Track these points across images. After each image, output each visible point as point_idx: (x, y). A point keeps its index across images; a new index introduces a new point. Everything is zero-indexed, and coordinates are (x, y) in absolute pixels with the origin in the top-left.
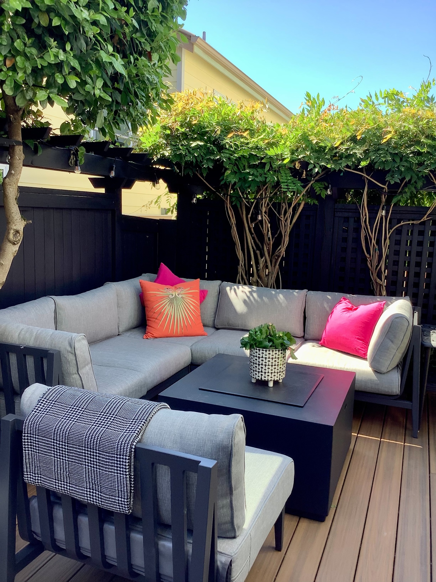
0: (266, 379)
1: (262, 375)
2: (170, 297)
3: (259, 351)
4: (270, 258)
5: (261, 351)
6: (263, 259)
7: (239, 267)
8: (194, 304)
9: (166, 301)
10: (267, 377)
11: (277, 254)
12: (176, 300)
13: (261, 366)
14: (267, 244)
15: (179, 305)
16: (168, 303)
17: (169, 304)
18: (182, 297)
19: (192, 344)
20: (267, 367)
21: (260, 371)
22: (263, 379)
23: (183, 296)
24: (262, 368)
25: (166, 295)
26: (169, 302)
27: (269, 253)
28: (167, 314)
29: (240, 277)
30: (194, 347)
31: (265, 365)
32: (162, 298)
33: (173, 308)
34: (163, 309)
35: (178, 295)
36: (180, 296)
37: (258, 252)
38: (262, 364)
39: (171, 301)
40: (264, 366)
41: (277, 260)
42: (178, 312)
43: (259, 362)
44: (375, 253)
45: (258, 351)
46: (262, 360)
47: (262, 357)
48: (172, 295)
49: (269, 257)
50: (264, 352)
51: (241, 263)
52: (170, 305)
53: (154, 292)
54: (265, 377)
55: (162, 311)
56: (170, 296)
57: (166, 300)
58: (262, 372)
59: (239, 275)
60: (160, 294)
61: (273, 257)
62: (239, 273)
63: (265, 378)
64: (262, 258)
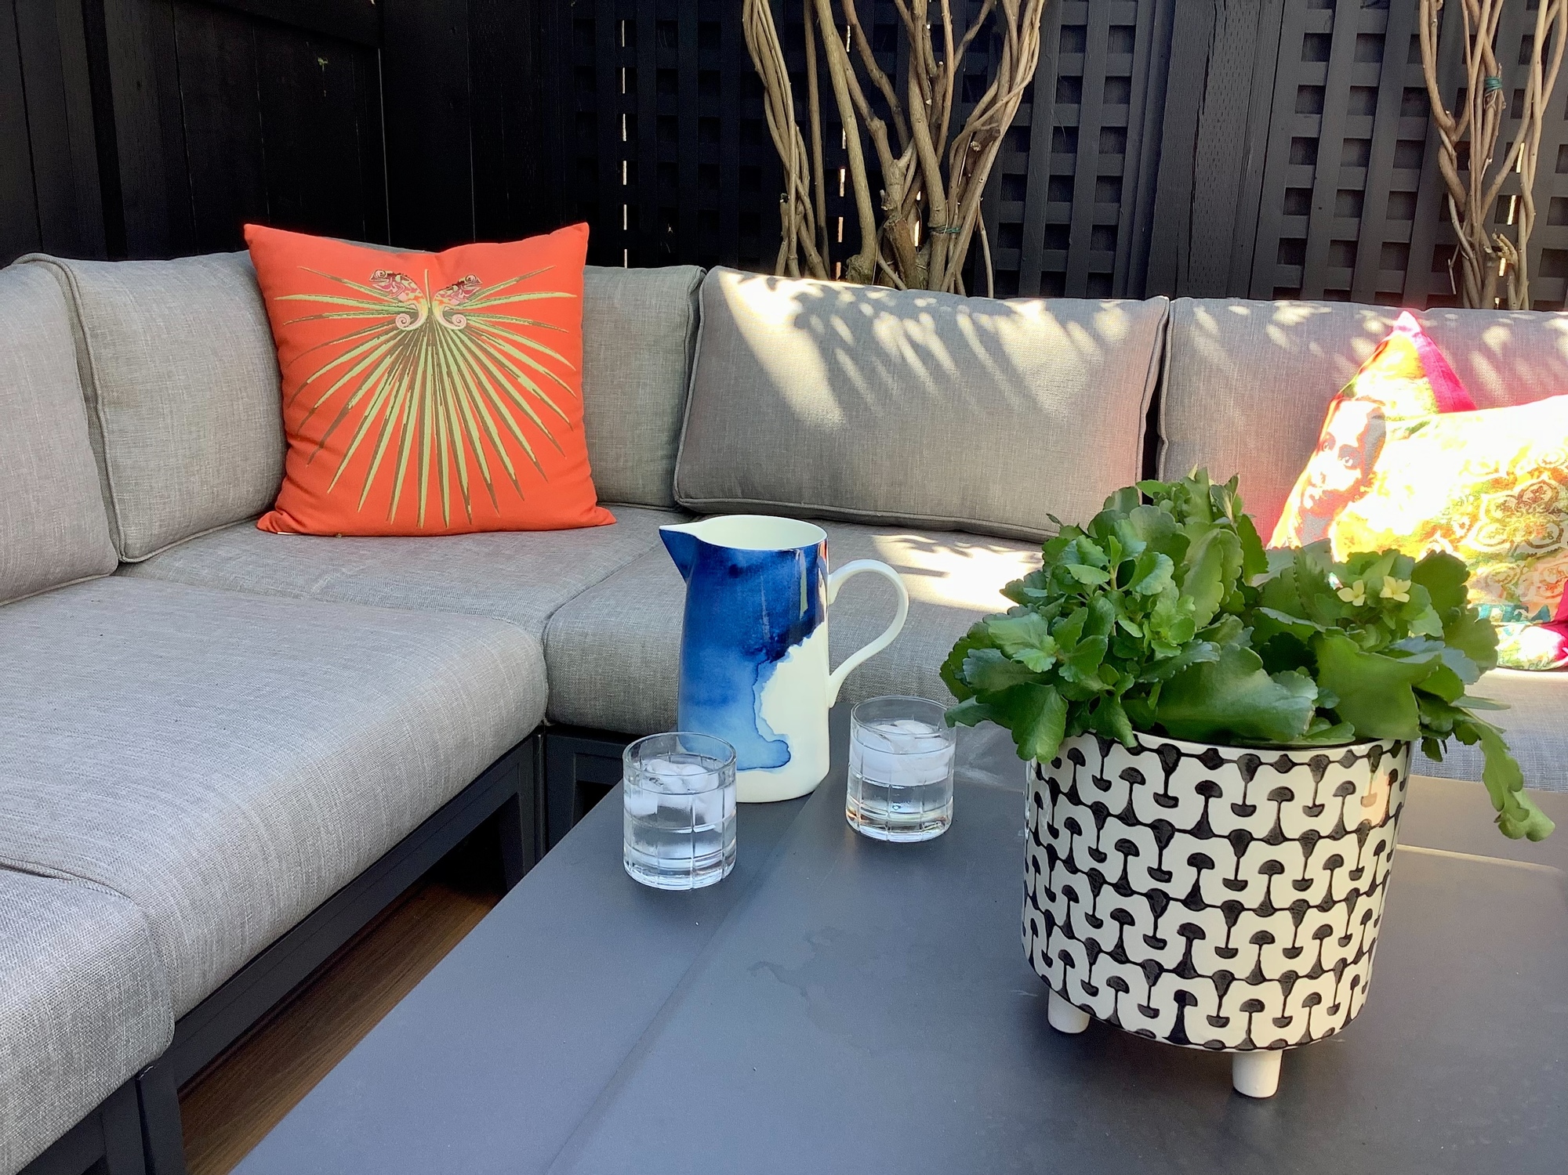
0: (1231, 1036)
1: (1183, 999)
2: (399, 324)
3: (1169, 769)
4: (941, 150)
5: (1190, 772)
6: (903, 162)
7: (783, 205)
8: (541, 369)
9: (379, 346)
10: (1239, 1020)
11: (978, 124)
12: (432, 343)
13: (1177, 915)
14: (924, 76)
15: (449, 374)
16: (388, 361)
17: (393, 364)
18: (468, 326)
19: (548, 608)
20: (1249, 923)
21: (1170, 957)
22: (1199, 1032)
23: (477, 322)
24: (1191, 932)
25: (378, 312)
26: (390, 352)
27: (935, 128)
28: (380, 421)
29: (794, 255)
30: (560, 623)
31: (1232, 911)
32: (359, 328)
33: (411, 387)
34: (360, 394)
35: (447, 315)
36: (459, 323)
37: (878, 126)
38: (1194, 900)
39: (407, 349)
40: (1212, 921)
41: (975, 157)
42: (441, 409)
43: (1161, 874)
44: (1486, 102)
45: (1150, 765)
46: (1200, 862)
47: (1202, 830)
48: (414, 316)
49: (936, 150)
50: (1228, 777)
51: (797, 183)
52: (399, 368)
53: (313, 298)
54: (1220, 1021)
55: (354, 402)
56: (403, 323)
57: (375, 342)
58: (1185, 969)
59: (785, 243)
60: (343, 305)
61: (955, 145)
62: (784, 233)
63: (1216, 1034)
64: (897, 154)
